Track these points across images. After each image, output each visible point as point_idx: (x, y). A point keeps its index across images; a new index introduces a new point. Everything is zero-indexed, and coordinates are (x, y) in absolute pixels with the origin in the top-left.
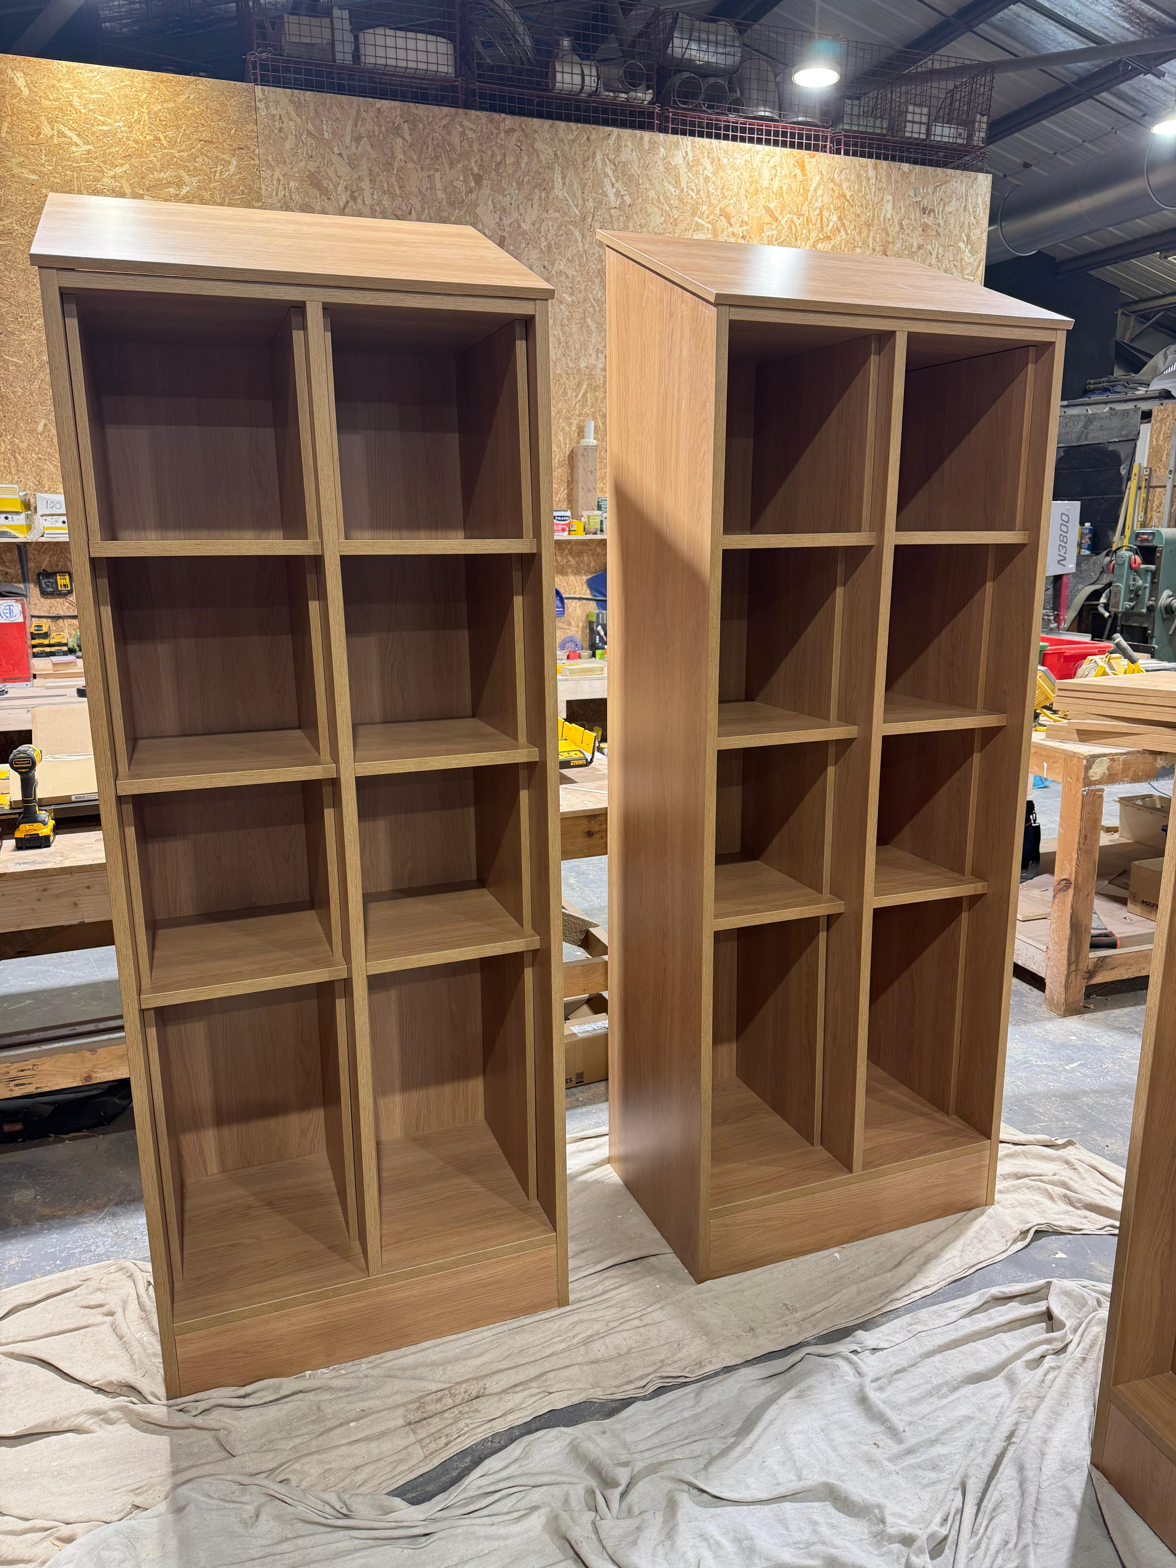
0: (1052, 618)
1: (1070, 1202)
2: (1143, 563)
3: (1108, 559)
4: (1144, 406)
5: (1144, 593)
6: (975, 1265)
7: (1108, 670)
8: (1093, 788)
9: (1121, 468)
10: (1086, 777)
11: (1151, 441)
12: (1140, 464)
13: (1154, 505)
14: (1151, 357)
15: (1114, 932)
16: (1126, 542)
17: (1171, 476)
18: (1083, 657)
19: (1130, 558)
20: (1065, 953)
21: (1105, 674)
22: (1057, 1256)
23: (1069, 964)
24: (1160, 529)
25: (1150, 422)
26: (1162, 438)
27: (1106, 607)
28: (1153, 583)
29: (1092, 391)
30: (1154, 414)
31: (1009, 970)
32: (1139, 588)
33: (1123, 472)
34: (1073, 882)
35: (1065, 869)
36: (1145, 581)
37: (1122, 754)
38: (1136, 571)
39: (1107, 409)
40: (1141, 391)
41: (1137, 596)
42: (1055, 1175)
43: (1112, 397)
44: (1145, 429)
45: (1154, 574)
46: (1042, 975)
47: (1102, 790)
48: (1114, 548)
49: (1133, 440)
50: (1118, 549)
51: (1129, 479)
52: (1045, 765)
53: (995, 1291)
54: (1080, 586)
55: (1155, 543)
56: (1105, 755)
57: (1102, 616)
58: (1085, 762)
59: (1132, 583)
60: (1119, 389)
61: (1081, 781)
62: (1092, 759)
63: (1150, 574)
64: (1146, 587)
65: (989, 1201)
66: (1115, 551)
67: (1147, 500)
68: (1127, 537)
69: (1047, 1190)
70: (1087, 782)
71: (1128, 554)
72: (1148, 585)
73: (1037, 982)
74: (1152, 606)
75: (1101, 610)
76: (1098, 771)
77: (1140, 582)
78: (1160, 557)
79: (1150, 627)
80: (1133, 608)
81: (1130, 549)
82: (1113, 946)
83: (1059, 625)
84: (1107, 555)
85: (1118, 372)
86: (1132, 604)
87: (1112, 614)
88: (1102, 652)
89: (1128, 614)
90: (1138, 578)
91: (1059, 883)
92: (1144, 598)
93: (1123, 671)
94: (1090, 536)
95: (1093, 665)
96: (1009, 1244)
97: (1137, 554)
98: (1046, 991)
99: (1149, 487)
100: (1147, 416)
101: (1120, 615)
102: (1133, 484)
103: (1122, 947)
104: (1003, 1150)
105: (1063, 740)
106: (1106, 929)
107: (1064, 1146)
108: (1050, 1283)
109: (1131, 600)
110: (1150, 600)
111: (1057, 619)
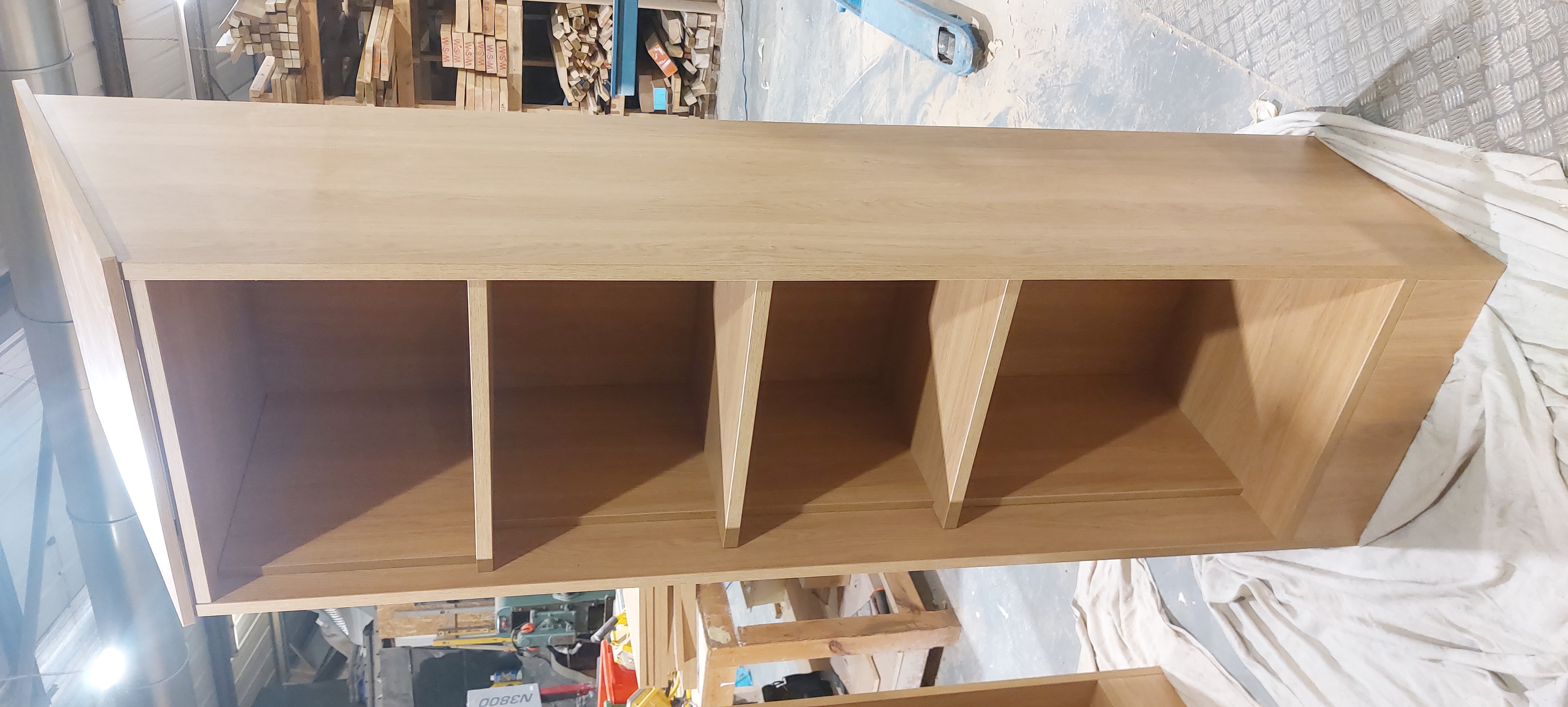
0: (584, 697)
1: (1129, 596)
2: (529, 621)
3: (525, 654)
4: (378, 646)
5: (556, 616)
6: (1227, 678)
7: (626, 642)
8: (738, 637)
9: (437, 656)
10: (729, 645)
11: (412, 635)
12: (434, 641)
13: (474, 621)
14: (332, 648)
15: (871, 594)
16: (509, 640)
17: (446, 611)
18: (615, 665)
19: (523, 634)
20: (900, 634)
21: (629, 644)
22: (1184, 601)
23: (910, 629)
24: (496, 613)
25: (393, 639)
26: (409, 626)
27: (571, 647)
28: (547, 610)
29: (361, 695)
30: (386, 637)
31: (929, 691)
32: (553, 621)
33: (441, 654)
34: (832, 639)
35: (821, 649)
36: (546, 617)
37: (703, 617)
38: (536, 626)
39: (379, 681)
40: (364, 652)
41: (560, 621)
42: (1109, 613)
43: (367, 677)
44: (400, 642)
45: (539, 609)
46: (927, 652)
47: (739, 628)
48: (514, 649)
49: (410, 650)
50: (515, 646)
51: (448, 648)
52: (722, 685)
53: (1241, 653)
54: (553, 674)
55: (509, 614)
56: (706, 632)
57: (580, 649)
58: (715, 649)
59: (547, 628)
60: (360, 672)
61: (733, 649)
62: (711, 643)
63: (538, 614)
64: (552, 615)
65: (1158, 671)
66: (518, 648)
67: (469, 629)
68: (505, 639)
69: (1127, 619)
70: (733, 643)
71: (520, 636)
72: (549, 614)
73: (934, 656)
74: (568, 607)
75: (575, 651)
76: (721, 636)
77: (547, 621)
78: (523, 608)
79: (589, 604)
80: (571, 623)
81: (516, 635)
82: (882, 593)
83: (589, 689)
84: (522, 655)
85: (345, 675)
86: (568, 624)
87: (578, 640)
88: (609, 649)
89: (576, 625)
90: (542, 624)
91: (835, 652)
92: (562, 615)
93: (626, 627)
94: (503, 673)
95: (622, 656)
96: (1192, 647)
97: (519, 629)
98: (941, 645)
99: (457, 628)
100: (388, 643)
101: (579, 633)
102: (453, 644)
103: (882, 585)
104: (1104, 667)
105: (697, 672)
106: (869, 602)
107: (1079, 608)
108: (1212, 604)
109: (564, 626)
110: (563, 610)
111: (584, 692)
